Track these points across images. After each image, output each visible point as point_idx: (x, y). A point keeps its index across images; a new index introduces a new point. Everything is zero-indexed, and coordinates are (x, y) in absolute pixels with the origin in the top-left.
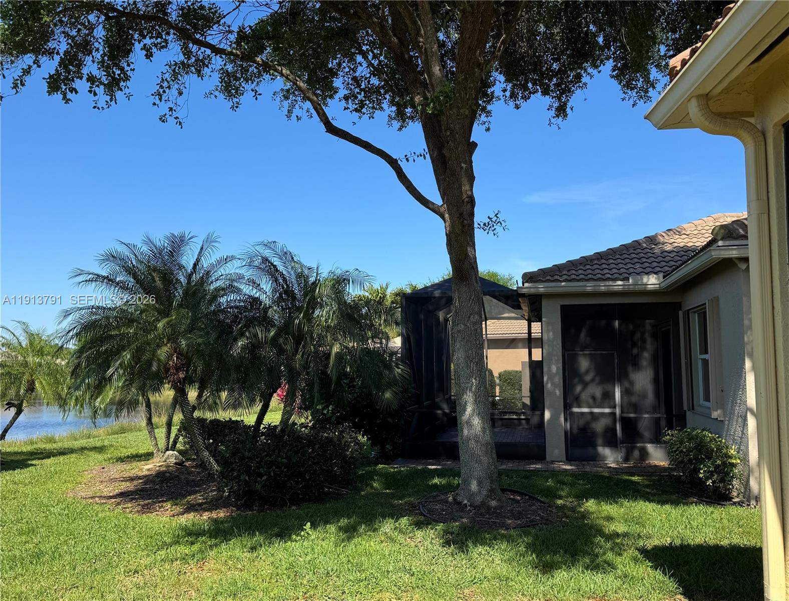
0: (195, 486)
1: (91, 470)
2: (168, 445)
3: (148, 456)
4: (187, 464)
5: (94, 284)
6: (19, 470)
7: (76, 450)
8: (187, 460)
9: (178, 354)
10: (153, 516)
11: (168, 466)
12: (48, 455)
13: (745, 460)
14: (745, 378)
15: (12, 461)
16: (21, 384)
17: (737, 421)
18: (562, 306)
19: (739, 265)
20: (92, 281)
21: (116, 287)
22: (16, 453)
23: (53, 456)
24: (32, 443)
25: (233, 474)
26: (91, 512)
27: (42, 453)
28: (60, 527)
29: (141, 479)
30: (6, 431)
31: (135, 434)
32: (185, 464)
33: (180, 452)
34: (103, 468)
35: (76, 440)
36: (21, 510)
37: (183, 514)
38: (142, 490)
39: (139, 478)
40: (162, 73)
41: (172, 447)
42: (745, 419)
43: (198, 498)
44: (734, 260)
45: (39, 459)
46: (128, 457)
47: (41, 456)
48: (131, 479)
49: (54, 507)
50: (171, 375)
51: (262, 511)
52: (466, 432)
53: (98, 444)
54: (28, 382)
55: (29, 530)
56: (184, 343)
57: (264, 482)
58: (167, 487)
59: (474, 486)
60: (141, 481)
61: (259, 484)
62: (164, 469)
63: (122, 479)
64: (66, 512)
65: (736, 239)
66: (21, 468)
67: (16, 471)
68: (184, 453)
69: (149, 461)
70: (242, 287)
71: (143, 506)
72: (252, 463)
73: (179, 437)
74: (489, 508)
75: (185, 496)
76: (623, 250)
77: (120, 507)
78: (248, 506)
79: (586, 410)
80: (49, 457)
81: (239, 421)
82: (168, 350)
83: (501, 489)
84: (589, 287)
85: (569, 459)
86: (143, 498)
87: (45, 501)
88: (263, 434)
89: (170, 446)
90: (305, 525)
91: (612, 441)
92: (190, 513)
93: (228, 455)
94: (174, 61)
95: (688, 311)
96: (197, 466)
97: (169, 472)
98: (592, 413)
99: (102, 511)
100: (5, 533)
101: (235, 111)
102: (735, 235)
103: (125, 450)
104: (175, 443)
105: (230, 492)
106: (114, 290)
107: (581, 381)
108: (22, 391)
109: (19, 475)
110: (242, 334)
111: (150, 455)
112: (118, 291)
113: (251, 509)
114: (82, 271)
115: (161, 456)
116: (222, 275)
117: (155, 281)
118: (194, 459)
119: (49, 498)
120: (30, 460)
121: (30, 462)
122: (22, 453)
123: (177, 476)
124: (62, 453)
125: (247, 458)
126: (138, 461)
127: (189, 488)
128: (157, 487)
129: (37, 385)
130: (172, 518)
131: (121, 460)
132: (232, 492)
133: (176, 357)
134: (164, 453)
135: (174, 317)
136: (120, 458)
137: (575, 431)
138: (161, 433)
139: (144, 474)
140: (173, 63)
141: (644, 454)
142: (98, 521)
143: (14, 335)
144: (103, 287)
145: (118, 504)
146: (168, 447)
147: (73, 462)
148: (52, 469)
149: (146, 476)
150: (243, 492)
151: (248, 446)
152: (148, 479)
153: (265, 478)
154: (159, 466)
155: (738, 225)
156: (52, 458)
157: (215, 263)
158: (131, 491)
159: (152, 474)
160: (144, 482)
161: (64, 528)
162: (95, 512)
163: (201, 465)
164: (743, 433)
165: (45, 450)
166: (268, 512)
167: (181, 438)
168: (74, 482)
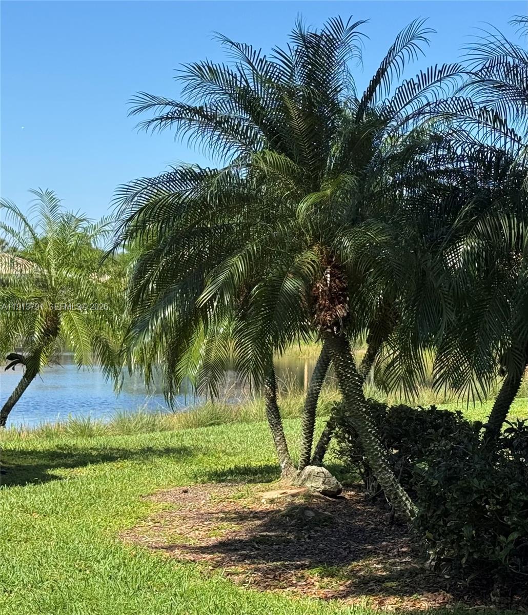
0: (366, 541)
1: (163, 494)
2: (308, 453)
3: (268, 473)
4: (348, 494)
5: (175, 123)
6: (31, 485)
7: (133, 454)
8: (348, 486)
9: (334, 267)
10: (285, 594)
11: (308, 496)
12: (82, 459)
15: (19, 467)
16: (34, 320)
20: (172, 118)
21: (215, 129)
22: (23, 453)
23: (92, 462)
24: (49, 435)
25: (445, 523)
26: (169, 576)
27: (71, 455)
28: (112, 601)
29: (259, 519)
30: (8, 408)
31: (241, 427)
32: (342, 495)
33: (333, 469)
34: (186, 492)
35: (129, 432)
36: (40, 565)
37: (345, 597)
38: (262, 541)
39: (256, 515)
41: (315, 458)
43: (375, 566)
45: (67, 466)
46: (231, 472)
47: (70, 461)
48: (241, 517)
49: (99, 562)
50: (321, 310)
51: (508, 606)
53: (174, 443)
54: (46, 316)
55: (55, 602)
56: (347, 243)
57: (512, 546)
58: (309, 537)
60: (259, 522)
61: (502, 549)
62: (302, 501)
63: (221, 515)
64: (122, 573)
66: (36, 483)
67: (26, 488)
68: (342, 472)
69: (271, 484)
70: (466, 127)
71: (266, 573)
72: (487, 503)
73: (329, 439)
75: (346, 560)
77: (222, 571)
78: (479, 592)
80: (84, 464)
81: (452, 414)
82: (315, 258)
86: (265, 557)
87: (82, 547)
88: (508, 443)
89: (312, 454)
92: (358, 595)
93: (436, 482)
96: (368, 501)
97: (312, 509)
99: (189, 576)
100: (13, 606)
103: (224, 458)
104: (322, 450)
105: (439, 560)
106: (212, 135)
108: (37, 335)
110: (468, 229)
111: (272, 472)
112: (219, 139)
113: (486, 600)
114: (153, 98)
115: (295, 475)
116: (428, 104)
117: (292, 119)
118: (359, 486)
119: (89, 543)
120: (50, 467)
121: (50, 472)
122: (34, 453)
123: (330, 518)
124: (108, 456)
125: (476, 492)
126: (250, 482)
127: (353, 545)
128: (291, 537)
129: (63, 323)
130: (323, 602)
131: (219, 477)
132: (444, 560)
133: (331, 274)
134: (302, 469)
135: (329, 192)
136: (216, 473)
138: (294, 428)
139: (263, 508)
142: (182, 596)
143: (27, 224)
144: (192, 130)
145: (219, 565)
146: (308, 458)
147: (129, 476)
148: (92, 487)
149: (267, 513)
150: (467, 561)
151: (477, 466)
152: (273, 519)
153: (514, 536)
154: (293, 496)
156: (90, 466)
157: (416, 81)
158: (240, 541)
159: (279, 511)
160: (265, 525)
161: (120, 604)
162: (176, 577)
163: (374, 499)
165: (75, 449)
166: (521, 609)
167: (334, 441)
168: (134, 515)
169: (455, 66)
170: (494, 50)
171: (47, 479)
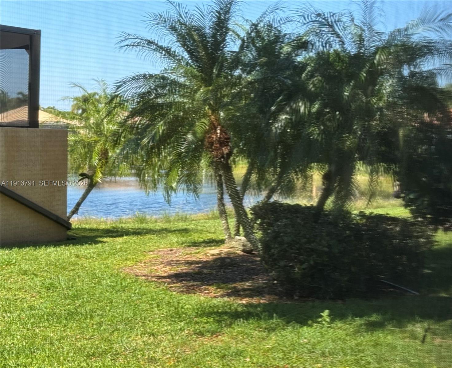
1: (158, 251)
2: (238, 229)
7: (154, 232)
12: (122, 234)
15: (84, 236)
23: (127, 235)
32: (253, 252)
34: (171, 250)
43: (246, 285)
45: (112, 237)
47: (115, 234)
50: (215, 150)
54: (101, 151)
56: (222, 115)
58: (224, 272)
63: (183, 262)
75: (234, 282)
78: (289, 294)
80: (122, 236)
86: (195, 280)
90: (323, 312)
97: (229, 258)
109: (85, 250)
114: (129, 35)
120: (102, 237)
121: (100, 239)
131: (195, 244)
134: (233, 238)
145: (168, 283)
146: (238, 232)
156: (125, 237)
168: (135, 260)
169: (287, 18)
170: (305, 11)
171: (97, 242)
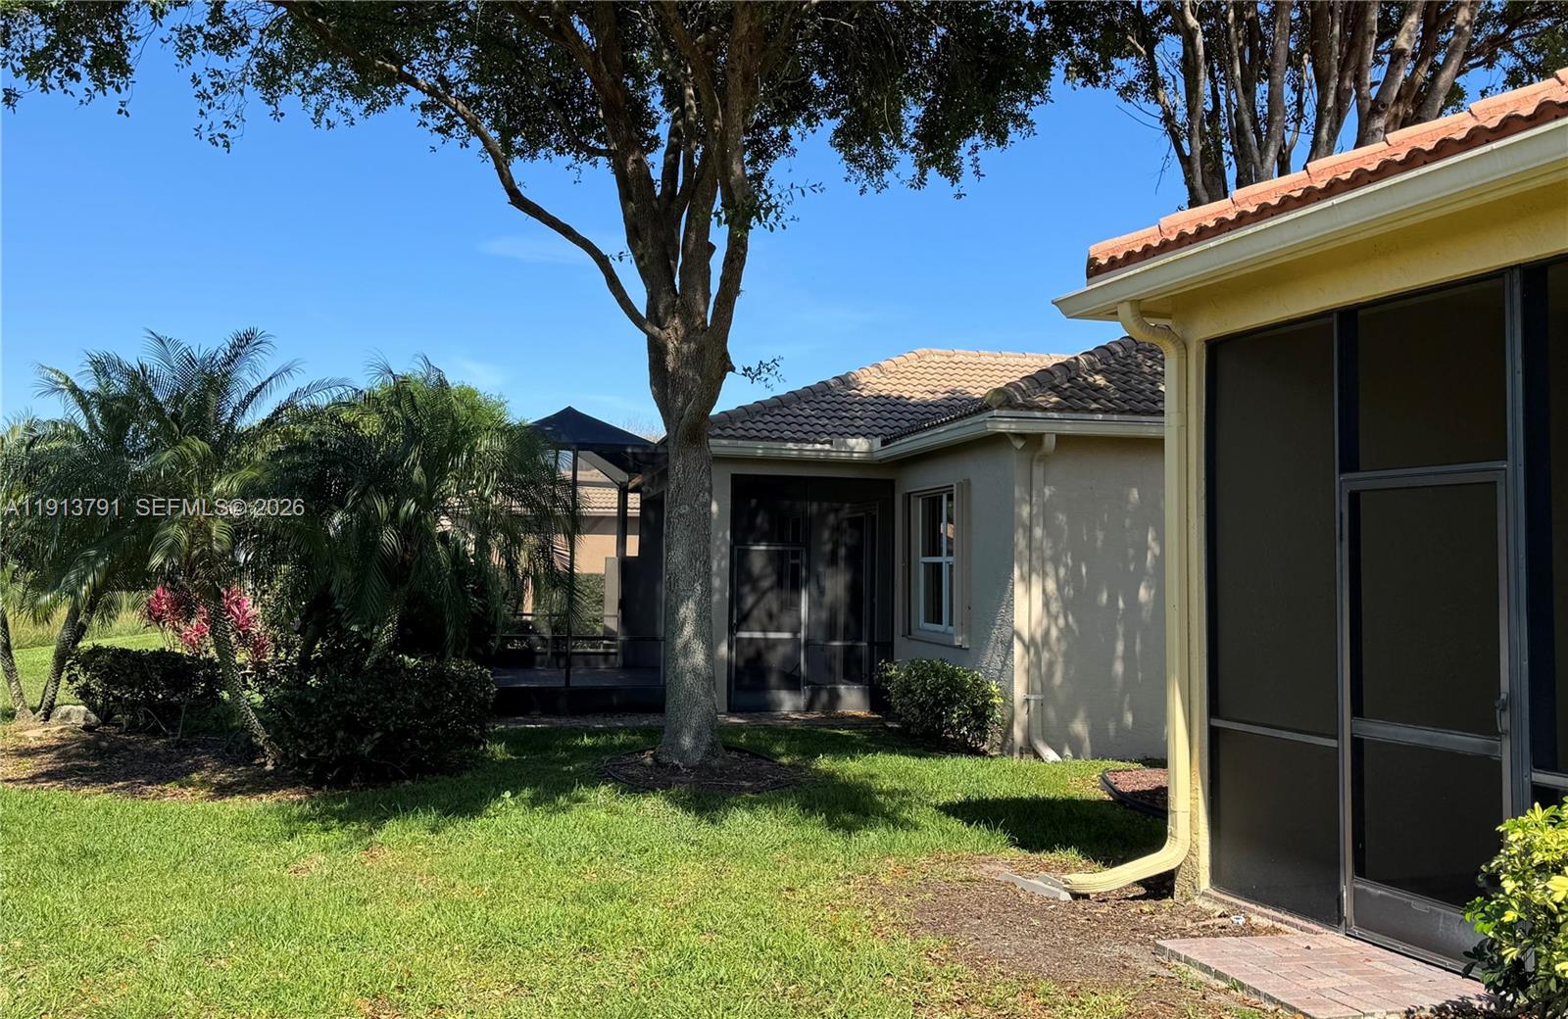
0: (170, 761)
4: (102, 729)
11: (75, 732)
13: (1007, 694)
14: (1013, 592)
17: (994, 648)
18: (732, 475)
19: (1014, 443)
32: (99, 729)
40: (162, 40)
42: (1010, 646)
43: (221, 776)
44: (1009, 436)
52: (681, 661)
59: (687, 742)
62: (71, 736)
65: (1014, 408)
74: (712, 769)
75: (183, 775)
76: (809, 396)
79: (758, 635)
83: (724, 747)
84: (760, 449)
85: (732, 710)
91: (792, 682)
94: (187, 25)
95: (909, 494)
98: (766, 639)
101: (279, 120)
102: (1013, 403)
107: (754, 589)
123: (123, 746)
127: (163, 765)
137: (741, 663)
140: (185, 28)
141: (835, 697)
152: (66, 752)
153: (378, 735)
155: (1015, 389)
164: (1004, 664)
